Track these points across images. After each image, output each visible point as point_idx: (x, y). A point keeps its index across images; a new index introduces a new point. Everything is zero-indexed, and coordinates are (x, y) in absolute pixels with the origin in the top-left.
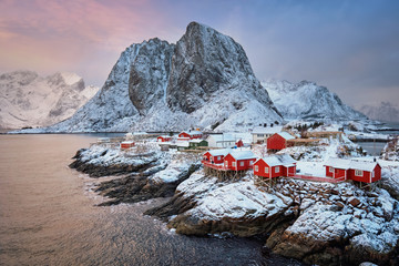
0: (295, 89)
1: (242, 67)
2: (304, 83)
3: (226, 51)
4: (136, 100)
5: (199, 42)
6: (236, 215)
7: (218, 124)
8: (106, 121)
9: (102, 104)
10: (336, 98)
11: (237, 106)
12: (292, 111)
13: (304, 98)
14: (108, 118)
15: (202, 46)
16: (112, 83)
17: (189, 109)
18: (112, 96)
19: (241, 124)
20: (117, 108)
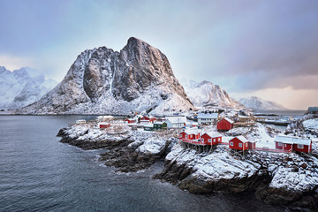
0: (199, 86)
1: (166, 70)
2: (204, 82)
3: (155, 59)
4: (89, 91)
5: (137, 52)
6: (228, 177)
7: (151, 110)
8: (65, 106)
9: (63, 93)
10: (225, 93)
11: (164, 97)
12: (197, 101)
13: (204, 92)
14: (67, 103)
15: (138, 55)
16: (71, 78)
17: (129, 99)
18: (70, 87)
19: (168, 110)
20: (75, 97)
